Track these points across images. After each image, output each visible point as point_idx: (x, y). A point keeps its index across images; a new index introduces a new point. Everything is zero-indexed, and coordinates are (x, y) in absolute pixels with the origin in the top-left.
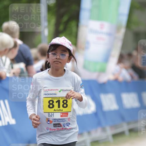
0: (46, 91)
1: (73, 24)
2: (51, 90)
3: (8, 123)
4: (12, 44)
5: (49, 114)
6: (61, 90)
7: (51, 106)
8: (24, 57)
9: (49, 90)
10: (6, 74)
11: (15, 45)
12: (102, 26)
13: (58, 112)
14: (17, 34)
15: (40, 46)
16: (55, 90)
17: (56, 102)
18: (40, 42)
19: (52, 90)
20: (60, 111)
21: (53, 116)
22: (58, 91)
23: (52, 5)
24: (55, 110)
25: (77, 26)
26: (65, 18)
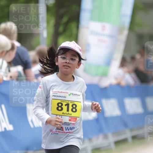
1: (73, 25)
2: (60, 92)
3: (5, 128)
4: (9, 47)
6: (71, 94)
7: (60, 108)
8: (21, 60)
9: (58, 92)
10: (3, 78)
11: (13, 47)
12: (103, 28)
14: (15, 36)
15: (39, 48)
16: (65, 93)
17: (66, 105)
18: (39, 44)
19: (62, 92)
22: (68, 94)
23: (51, 5)
24: (63, 113)
25: (78, 27)
26: (65, 20)
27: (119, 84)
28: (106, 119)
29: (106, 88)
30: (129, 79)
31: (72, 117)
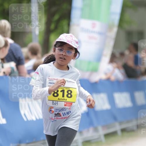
0: (52, 80)
1: (64, 23)
5: (53, 102)
9: (54, 79)
12: (94, 25)
13: (62, 101)
17: (61, 91)
18: (31, 41)
20: (64, 101)
21: (57, 104)
24: (59, 99)
25: (69, 25)
26: (56, 17)
27: (108, 79)
28: (96, 113)
29: (96, 83)
30: (119, 74)
31: (67, 103)
